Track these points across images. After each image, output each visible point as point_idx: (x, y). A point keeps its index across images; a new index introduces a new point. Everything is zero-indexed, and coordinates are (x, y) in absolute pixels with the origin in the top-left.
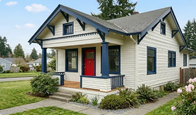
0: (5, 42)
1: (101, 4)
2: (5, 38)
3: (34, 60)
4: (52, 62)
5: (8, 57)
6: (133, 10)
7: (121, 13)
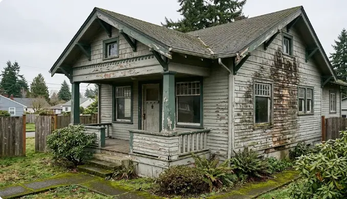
0: (16, 72)
1: (183, 3)
2: (16, 64)
3: (64, 101)
4: (93, 106)
5: (20, 96)
6: (240, 13)
7: (218, 18)
